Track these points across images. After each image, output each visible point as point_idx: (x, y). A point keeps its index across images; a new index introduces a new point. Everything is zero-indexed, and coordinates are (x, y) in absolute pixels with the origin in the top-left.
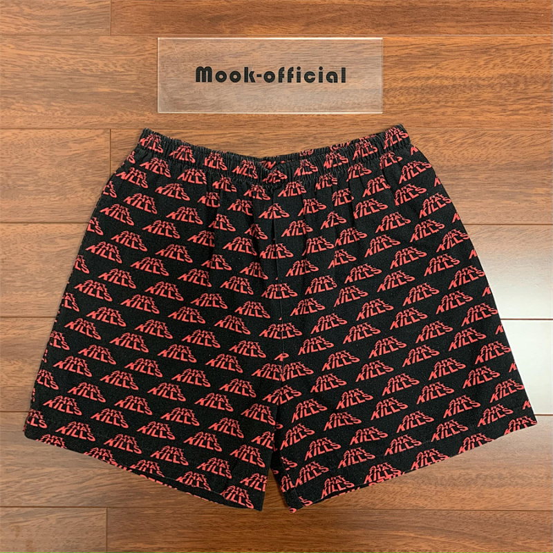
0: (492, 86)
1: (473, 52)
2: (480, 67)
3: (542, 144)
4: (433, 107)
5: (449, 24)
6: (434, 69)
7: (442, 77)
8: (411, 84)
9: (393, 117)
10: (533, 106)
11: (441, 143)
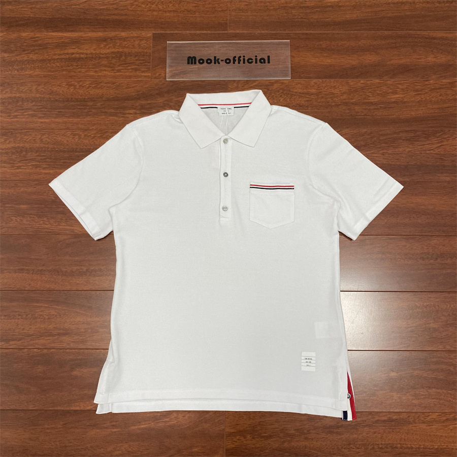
0: (107, 58)
2: (101, 48)
3: (133, 87)
4: (74, 68)
6: (76, 50)
8: (63, 57)
9: (52, 73)
10: (129, 68)
11: (78, 87)
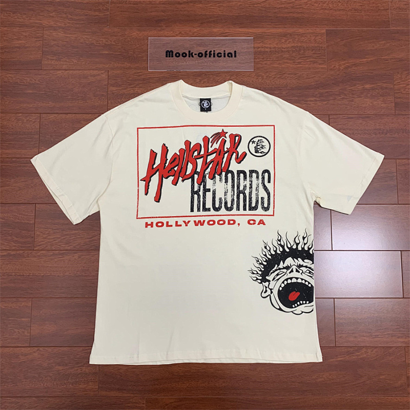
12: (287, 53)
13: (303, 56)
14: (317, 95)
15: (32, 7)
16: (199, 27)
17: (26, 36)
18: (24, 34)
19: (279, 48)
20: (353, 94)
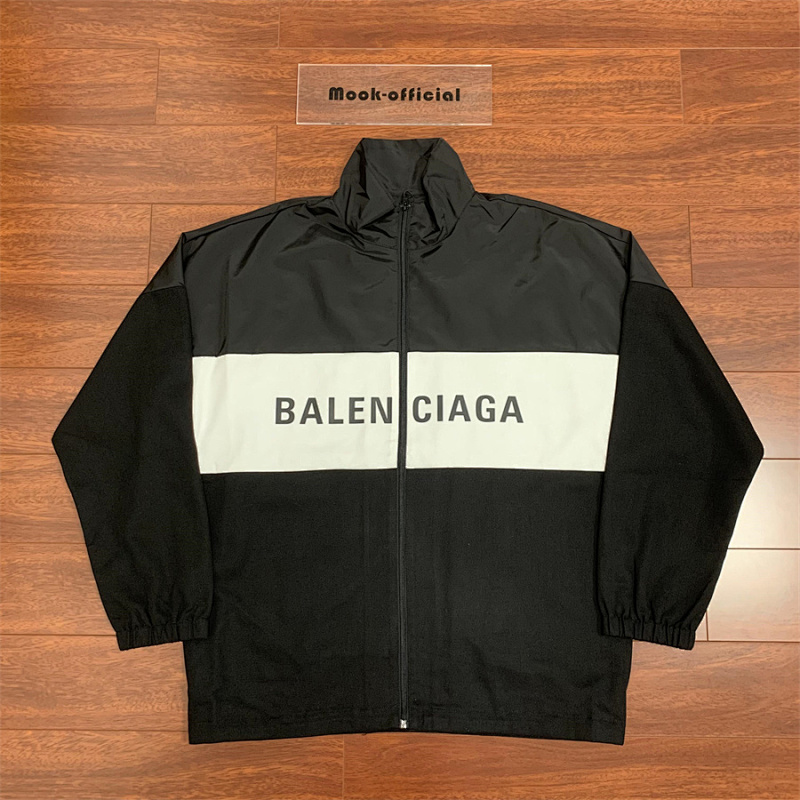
1: (593, 62)
5: (572, 39)
7: (567, 82)
12: (609, 93)
13: (638, 98)
14: (664, 169)
15: (139, 13)
16: (445, 46)
17: (126, 65)
18: (124, 61)
19: (593, 84)
20: (733, 168)
